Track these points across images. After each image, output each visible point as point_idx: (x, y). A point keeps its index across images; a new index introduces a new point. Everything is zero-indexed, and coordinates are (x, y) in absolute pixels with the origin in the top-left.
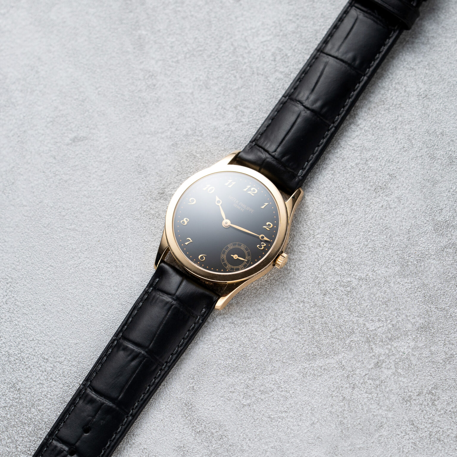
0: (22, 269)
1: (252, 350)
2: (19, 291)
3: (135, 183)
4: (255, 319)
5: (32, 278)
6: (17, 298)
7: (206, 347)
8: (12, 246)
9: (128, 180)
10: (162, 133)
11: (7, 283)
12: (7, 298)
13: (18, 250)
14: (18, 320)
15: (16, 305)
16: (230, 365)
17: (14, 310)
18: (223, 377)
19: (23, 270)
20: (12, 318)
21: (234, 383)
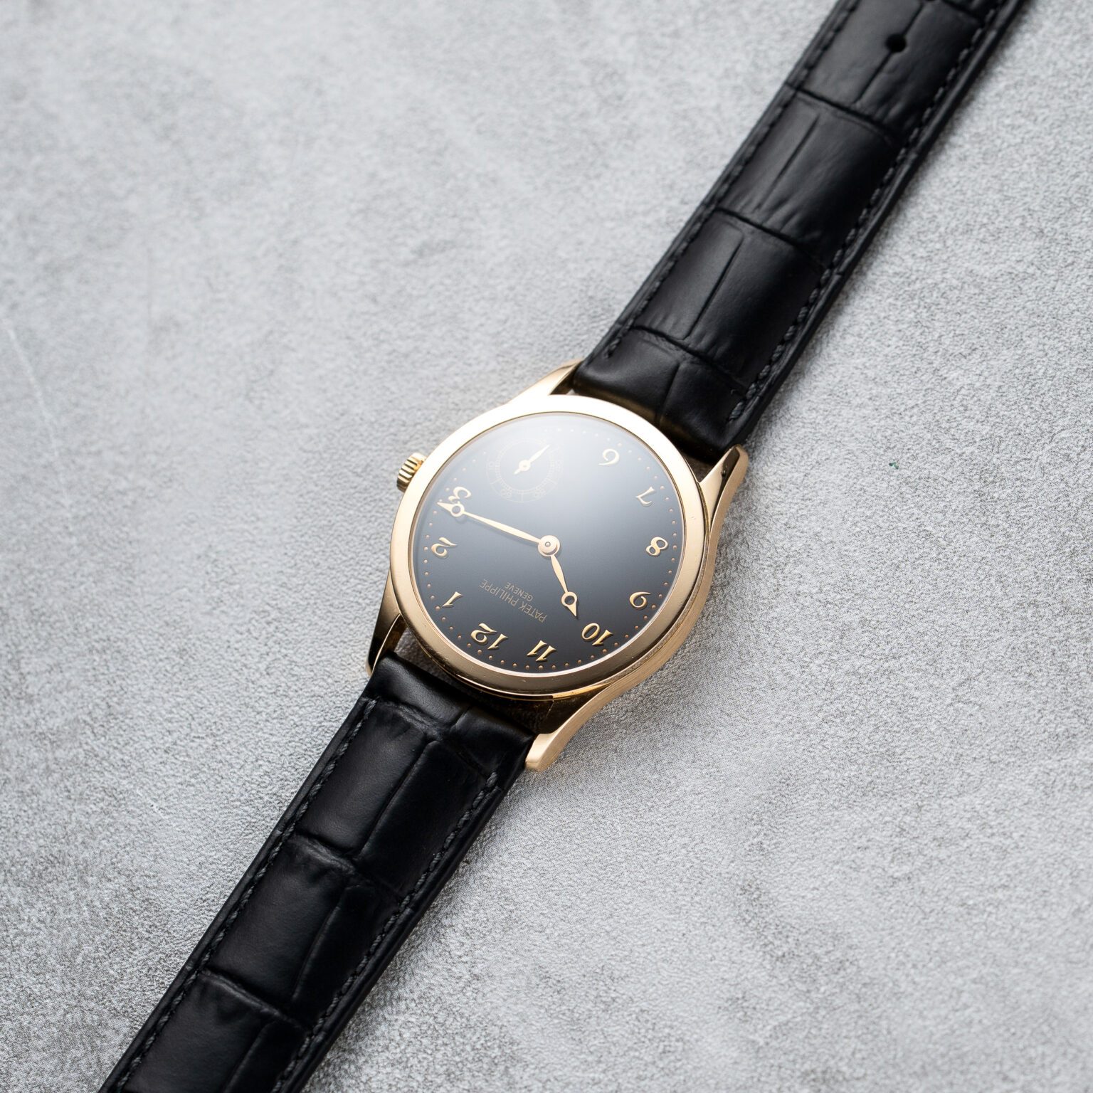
0: (304, 585)
1: (908, 738)
2: (300, 639)
3: (583, 344)
4: (911, 659)
5: (331, 605)
6: (294, 658)
7: (789, 740)
8: (275, 529)
9: (565, 340)
10: (646, 214)
11: (268, 623)
12: (269, 659)
13: (292, 537)
14: (301, 713)
15: (293, 676)
16: (854, 780)
17: (289, 688)
18: (836, 813)
19: (307, 585)
20: (285, 709)
21: (866, 825)
